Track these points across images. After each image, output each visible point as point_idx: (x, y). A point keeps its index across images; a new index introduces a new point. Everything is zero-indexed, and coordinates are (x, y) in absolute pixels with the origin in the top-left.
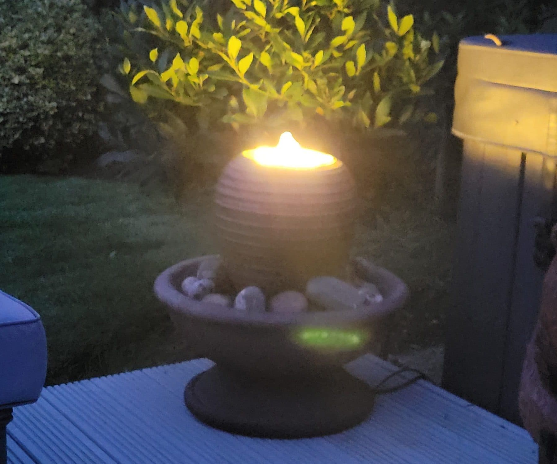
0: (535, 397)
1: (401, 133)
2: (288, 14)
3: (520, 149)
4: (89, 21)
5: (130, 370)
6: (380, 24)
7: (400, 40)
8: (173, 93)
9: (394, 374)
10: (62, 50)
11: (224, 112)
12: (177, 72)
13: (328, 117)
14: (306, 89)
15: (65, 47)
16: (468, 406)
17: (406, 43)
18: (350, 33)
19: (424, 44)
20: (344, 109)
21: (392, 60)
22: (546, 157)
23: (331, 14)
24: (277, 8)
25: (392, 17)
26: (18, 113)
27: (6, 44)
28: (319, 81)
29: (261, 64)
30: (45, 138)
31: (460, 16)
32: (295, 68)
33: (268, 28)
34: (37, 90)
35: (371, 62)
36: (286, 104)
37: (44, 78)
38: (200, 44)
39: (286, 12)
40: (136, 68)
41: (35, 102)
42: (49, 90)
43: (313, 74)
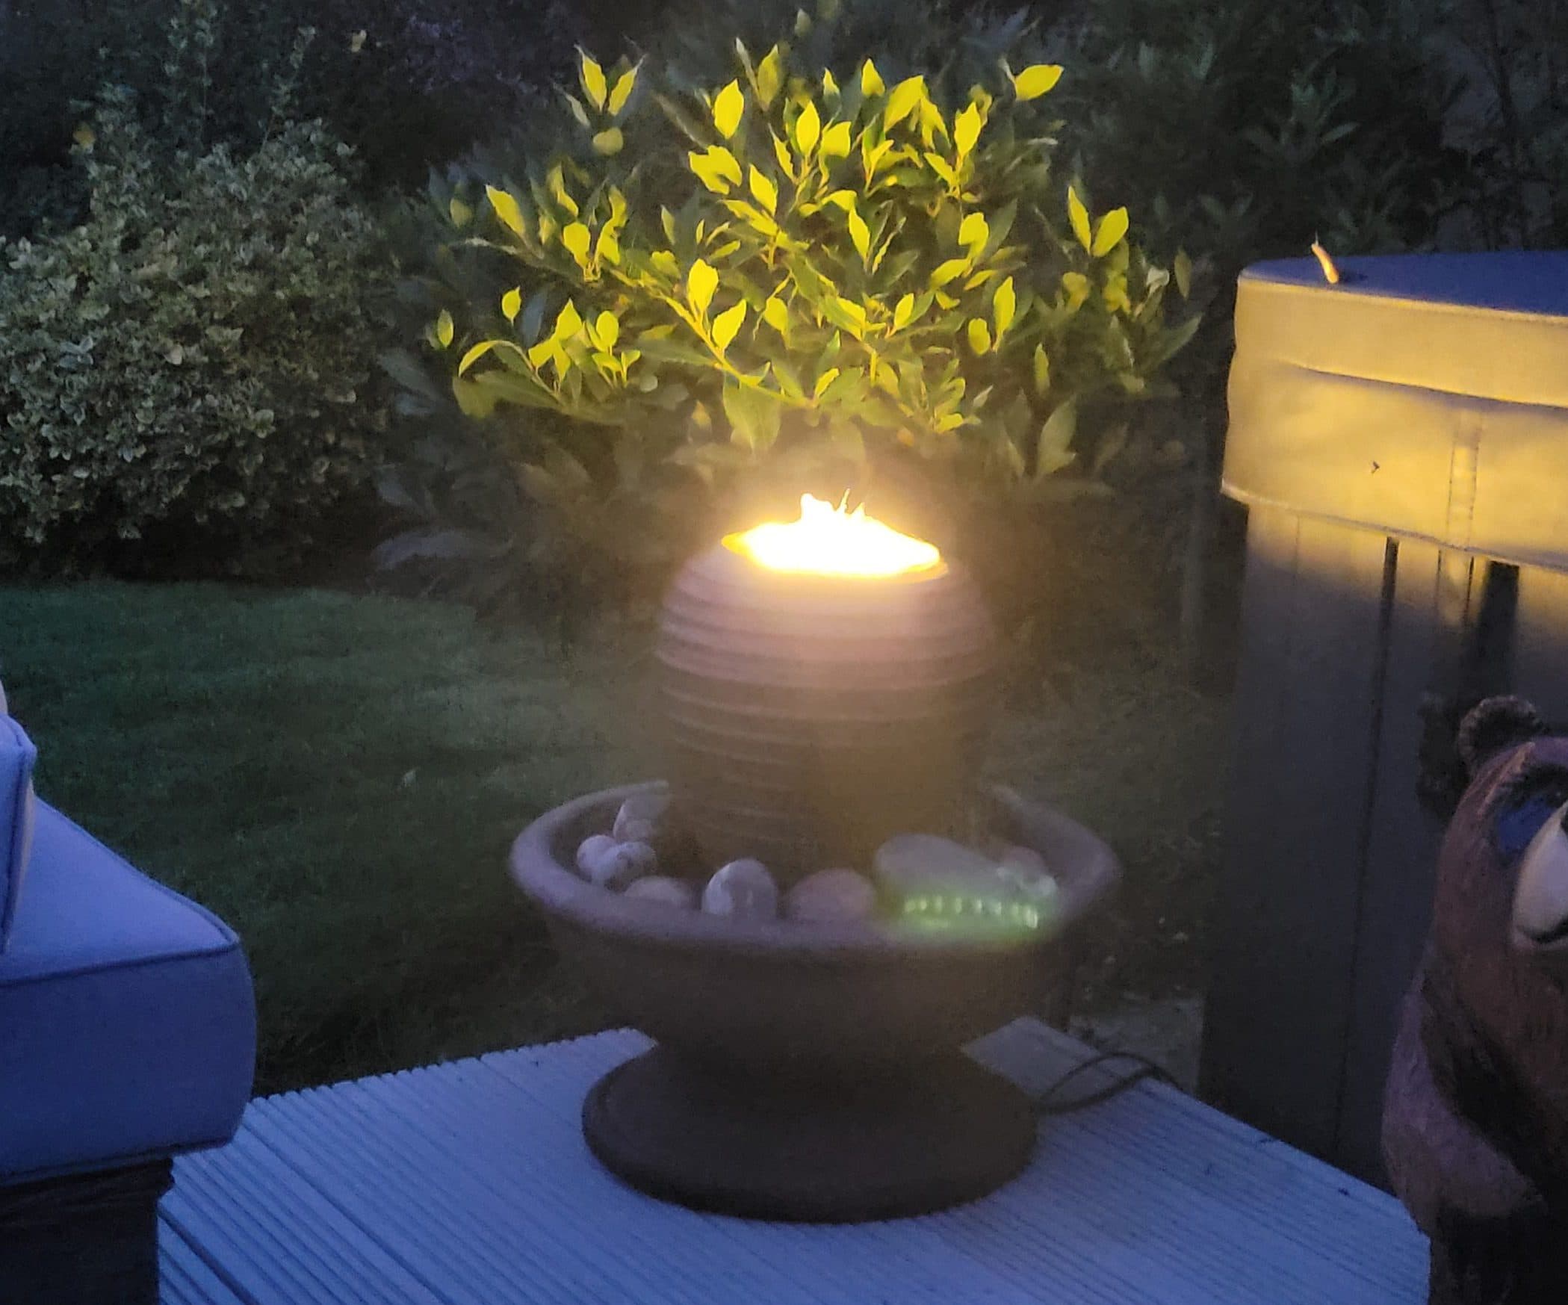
0: (1421, 1124)
1: (1101, 489)
2: (831, 205)
3: (1385, 529)
4: (353, 214)
5: (454, 1058)
6: (1049, 231)
7: (1097, 269)
8: (557, 395)
9: (1086, 1065)
10: (288, 284)
11: (677, 441)
12: (565, 343)
13: (926, 452)
14: (873, 384)
15: (294, 279)
16: (1263, 1141)
17: (1112, 275)
18: (978, 251)
19: (1155, 278)
20: (963, 431)
21: (1078, 313)
22: (1445, 547)
23: (933, 205)
24: (803, 190)
25: (1078, 214)
26: (182, 434)
27: (151, 270)
28: (905, 367)
29: (764, 324)
30: (245, 495)
31: (1242, 208)
32: (847, 336)
33: (782, 239)
34: (227, 380)
35: (1027, 321)
36: (824, 422)
37: (244, 350)
38: (620, 276)
39: (825, 201)
40: (466, 334)
41: (222, 409)
42: (254, 380)
43: (888, 350)
